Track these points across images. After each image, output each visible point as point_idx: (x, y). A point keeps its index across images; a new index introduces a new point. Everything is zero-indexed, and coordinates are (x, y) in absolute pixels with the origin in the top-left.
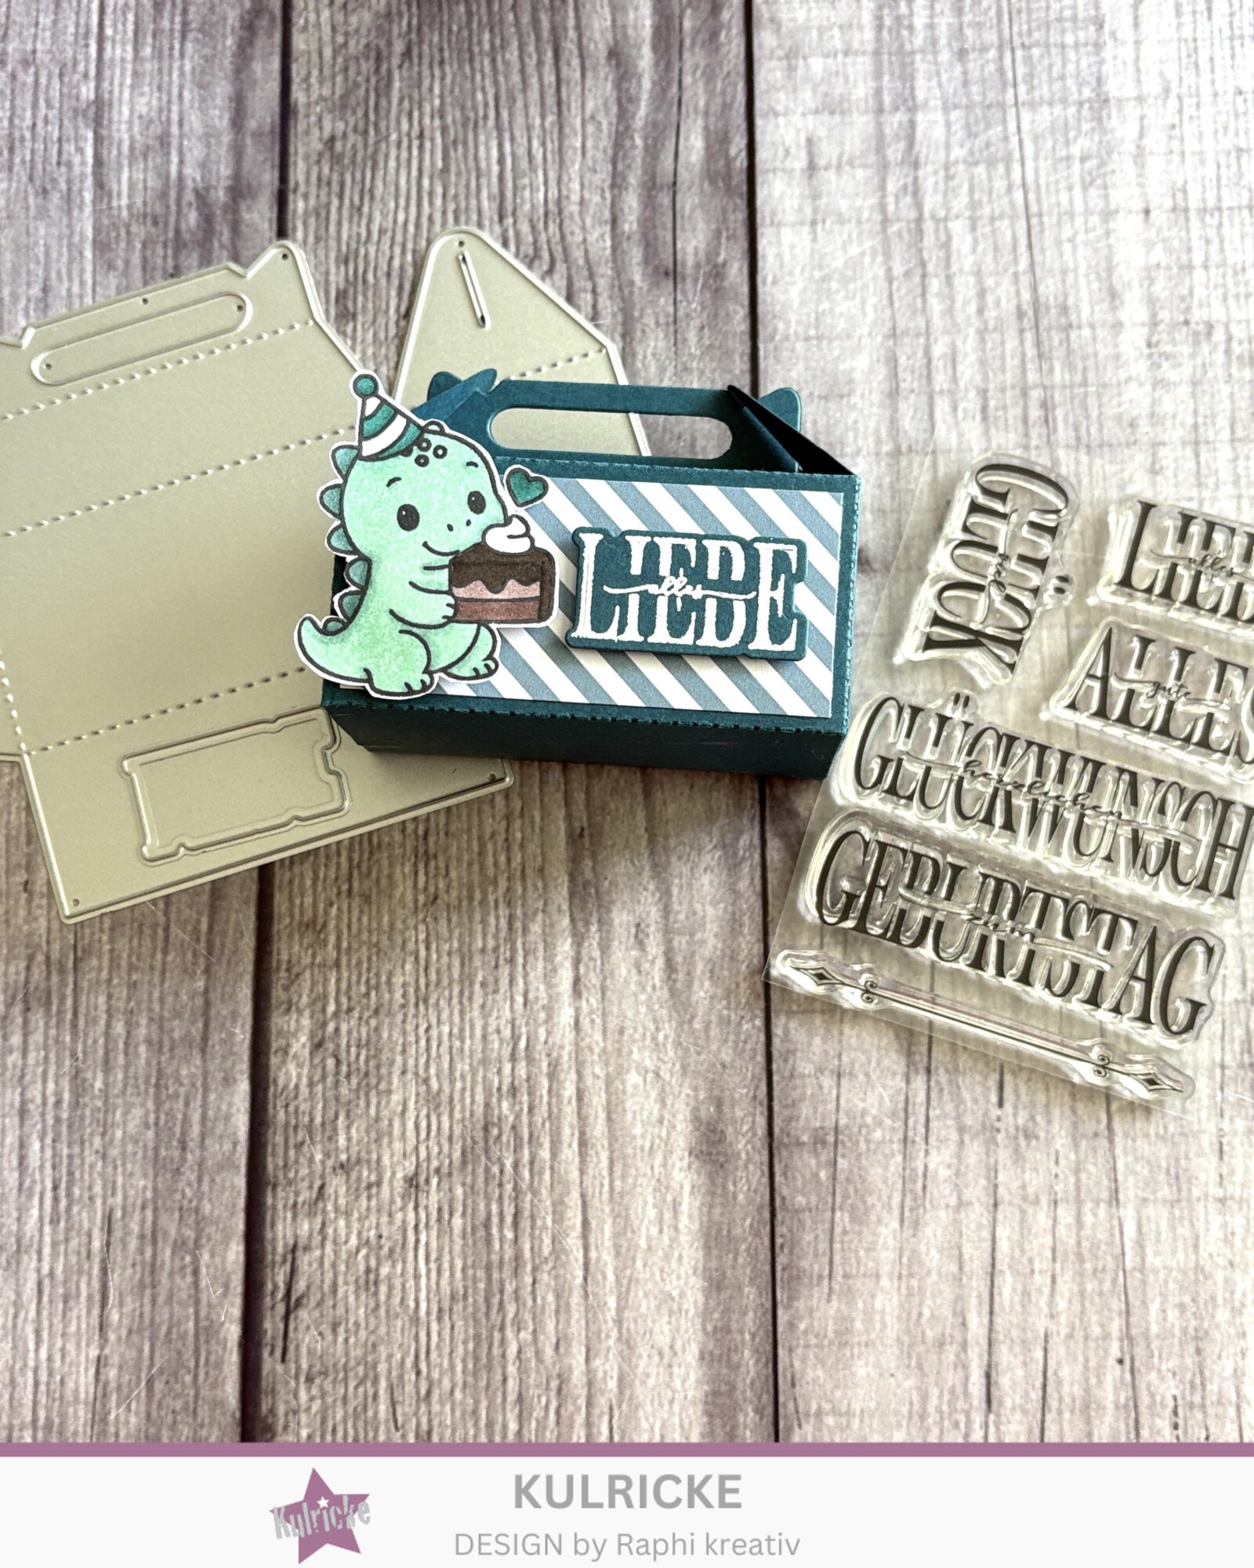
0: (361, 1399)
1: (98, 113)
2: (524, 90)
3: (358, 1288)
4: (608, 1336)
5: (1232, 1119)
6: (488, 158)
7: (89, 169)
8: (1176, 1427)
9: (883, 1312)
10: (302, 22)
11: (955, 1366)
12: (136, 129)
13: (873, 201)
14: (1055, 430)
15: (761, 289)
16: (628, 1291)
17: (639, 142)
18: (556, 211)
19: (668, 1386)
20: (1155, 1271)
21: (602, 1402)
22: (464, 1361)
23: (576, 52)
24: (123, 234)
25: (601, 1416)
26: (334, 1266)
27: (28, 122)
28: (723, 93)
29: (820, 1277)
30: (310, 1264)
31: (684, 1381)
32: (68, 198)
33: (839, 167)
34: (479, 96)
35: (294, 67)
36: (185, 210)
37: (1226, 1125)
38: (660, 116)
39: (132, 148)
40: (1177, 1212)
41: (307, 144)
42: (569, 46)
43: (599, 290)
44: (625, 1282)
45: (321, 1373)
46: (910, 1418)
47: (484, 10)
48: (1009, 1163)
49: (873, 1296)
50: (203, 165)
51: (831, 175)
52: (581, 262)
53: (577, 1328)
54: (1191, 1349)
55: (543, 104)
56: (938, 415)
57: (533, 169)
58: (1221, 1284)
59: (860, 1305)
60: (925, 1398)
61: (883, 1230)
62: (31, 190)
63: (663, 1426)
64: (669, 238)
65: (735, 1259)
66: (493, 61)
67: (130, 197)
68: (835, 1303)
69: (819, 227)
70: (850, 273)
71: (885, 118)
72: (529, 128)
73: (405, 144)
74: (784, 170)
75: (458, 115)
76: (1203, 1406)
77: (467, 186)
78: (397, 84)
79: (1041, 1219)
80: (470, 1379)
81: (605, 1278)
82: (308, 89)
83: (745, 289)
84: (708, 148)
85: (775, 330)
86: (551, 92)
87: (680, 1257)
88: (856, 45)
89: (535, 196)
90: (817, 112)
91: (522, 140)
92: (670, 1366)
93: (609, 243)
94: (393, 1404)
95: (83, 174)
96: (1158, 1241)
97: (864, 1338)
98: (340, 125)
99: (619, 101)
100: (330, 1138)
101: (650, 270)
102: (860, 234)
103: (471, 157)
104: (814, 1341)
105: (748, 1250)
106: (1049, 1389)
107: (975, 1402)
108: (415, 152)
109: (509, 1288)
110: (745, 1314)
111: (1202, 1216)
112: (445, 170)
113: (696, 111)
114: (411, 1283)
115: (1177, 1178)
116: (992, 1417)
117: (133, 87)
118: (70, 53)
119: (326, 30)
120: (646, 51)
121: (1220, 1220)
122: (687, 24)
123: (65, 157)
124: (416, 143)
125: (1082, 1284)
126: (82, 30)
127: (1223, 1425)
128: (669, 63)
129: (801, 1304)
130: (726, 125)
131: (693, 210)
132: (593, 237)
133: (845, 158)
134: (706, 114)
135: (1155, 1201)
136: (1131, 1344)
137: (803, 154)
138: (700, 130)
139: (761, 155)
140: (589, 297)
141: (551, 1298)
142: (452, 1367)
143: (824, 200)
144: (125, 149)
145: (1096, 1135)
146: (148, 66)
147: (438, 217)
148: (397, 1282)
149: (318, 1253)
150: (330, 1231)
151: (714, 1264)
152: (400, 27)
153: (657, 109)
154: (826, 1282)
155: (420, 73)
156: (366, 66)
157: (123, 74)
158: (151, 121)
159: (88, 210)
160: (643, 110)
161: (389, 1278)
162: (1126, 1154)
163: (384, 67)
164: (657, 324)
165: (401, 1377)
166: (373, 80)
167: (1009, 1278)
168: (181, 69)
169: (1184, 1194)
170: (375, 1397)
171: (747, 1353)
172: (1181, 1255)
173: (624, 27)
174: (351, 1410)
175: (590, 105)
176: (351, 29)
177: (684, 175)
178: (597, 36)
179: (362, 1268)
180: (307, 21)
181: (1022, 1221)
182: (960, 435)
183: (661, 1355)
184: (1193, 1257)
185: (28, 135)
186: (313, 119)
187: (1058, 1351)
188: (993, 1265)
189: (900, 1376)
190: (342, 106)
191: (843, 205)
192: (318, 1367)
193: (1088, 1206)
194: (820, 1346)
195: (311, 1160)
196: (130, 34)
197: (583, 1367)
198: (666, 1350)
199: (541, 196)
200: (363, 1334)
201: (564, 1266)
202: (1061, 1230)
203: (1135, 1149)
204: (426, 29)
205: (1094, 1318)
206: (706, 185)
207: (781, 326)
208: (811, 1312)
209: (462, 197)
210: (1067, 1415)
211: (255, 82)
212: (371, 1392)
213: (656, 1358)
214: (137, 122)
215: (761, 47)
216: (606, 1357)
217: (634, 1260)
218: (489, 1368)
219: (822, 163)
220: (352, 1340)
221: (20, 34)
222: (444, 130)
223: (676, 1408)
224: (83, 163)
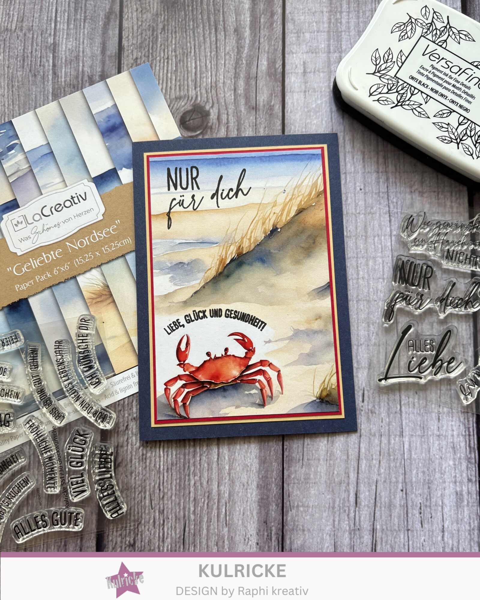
0: (140, 498)
1: (54, 48)
2: (204, 43)
3: (139, 461)
4: (225, 479)
5: (443, 408)
6: (191, 67)
7: (51, 68)
8: (420, 513)
9: (321, 472)
10: (126, 16)
11: (345, 491)
12: (67, 53)
13: (326, 84)
14: (388, 166)
15: (286, 114)
16: (233, 463)
17: (244, 62)
18: (215, 86)
19: (246, 496)
20: (415, 460)
21: (223, 501)
22: (176, 486)
23: (223, 29)
24: (62, 91)
25: (223, 505)
26: (131, 452)
27: (30, 51)
28: (274, 45)
29: (299, 460)
30: (123, 452)
31: (251, 495)
32: (43, 77)
33: (314, 72)
34: (189, 44)
35: (123, 32)
36: (84, 83)
37: (441, 410)
38: (252, 53)
39: (66, 61)
40: (423, 440)
41: (128, 60)
42: (221, 27)
43: (229, 113)
44: (232, 460)
45: (126, 489)
46: (329, 508)
47: (191, 14)
48: (365, 422)
49: (317, 467)
50: (91, 67)
51: (312, 75)
52: (223, 104)
53: (215, 476)
54: (426, 487)
55: (211, 48)
56: (347, 160)
57: (207, 71)
58: (437, 465)
59: (313, 470)
60: (334, 502)
61: (322, 444)
62: (30, 75)
63: (244, 510)
64: (254, 96)
65: (270, 453)
66: (194, 32)
67: (65, 78)
68: (304, 469)
69: (307, 93)
70: (317, 109)
71: (331, 55)
72: (206, 56)
73: (162, 61)
74: (295, 73)
75: (181, 51)
76: (430, 506)
77: (184, 76)
78: (160, 40)
79: (377, 441)
80: (177, 492)
81: (225, 458)
82: (128, 41)
83: (281, 114)
84: (268, 64)
85: (291, 129)
86: (214, 43)
87: (251, 452)
88: (321, 29)
89: (207, 80)
90: (307, 52)
91: (203, 60)
92: (247, 489)
93: (233, 97)
94: (151, 500)
95: (48, 69)
96: (416, 449)
97: (314, 481)
98: (140, 54)
99: (238, 47)
100: (130, 409)
101: (247, 107)
102: (321, 96)
103: (185, 66)
104: (296, 481)
105: (274, 450)
106: (377, 500)
107: (352, 503)
108: (166, 64)
109: (192, 462)
110: (273, 472)
111: (432, 441)
112: (176, 71)
113: (264, 51)
114: (158, 459)
115: (423, 428)
116: (357, 509)
117: (66, 39)
118: (45, 27)
119: (135, 19)
120: (247, 29)
121: (437, 442)
122: (262, 20)
123: (42, 63)
124: (166, 61)
125: (389, 464)
126: (49, 19)
127: (437, 514)
128: (255, 34)
129: (292, 469)
130: (275, 56)
131: (263, 87)
132: (227, 95)
133: (317, 69)
134: (268, 53)
135: (416, 436)
136: (406, 485)
137: (302, 68)
138: (266, 58)
139: (287, 67)
140: (226, 116)
141: (206, 465)
142: (172, 489)
143: (309, 84)
144: (64, 61)
145: (396, 412)
146: (72, 31)
147: (173, 87)
148: (153, 459)
149: (126, 448)
150: (130, 441)
151: (262, 454)
152: (161, 19)
153: (251, 51)
154: (301, 461)
155: (168, 36)
156: (149, 33)
157: (63, 34)
158: (73, 51)
159: (50, 82)
160: (246, 51)
161: (150, 457)
162: (406, 419)
163: (155, 33)
164: (250, 126)
165: (154, 491)
166: (151, 38)
167: (365, 461)
168: (84, 32)
169: (426, 433)
170: (145, 498)
171: (273, 485)
172: (424, 455)
173: (240, 21)
174: (136, 502)
175: (227, 48)
176: (144, 20)
177: (260, 74)
178: (230, 24)
179: (141, 454)
180: (128, 16)
181: (369, 442)
182: (355, 167)
183: (244, 485)
184: (428, 455)
185: (30, 55)
186: (130, 51)
187: (380, 486)
188: (359, 457)
189: (326, 494)
190: (140, 47)
191: (315, 85)
192: (125, 487)
193: (392, 438)
194: (298, 483)
195: (124, 416)
196: (66, 20)
197: (217, 489)
198: (246, 484)
199: (210, 80)
200: (141, 476)
201: (211, 454)
202: (383, 445)
203: (409, 418)
204: (170, 20)
205: (393, 476)
206: (268, 78)
207: (293, 127)
208: (296, 471)
209: (182, 80)
210: (383, 509)
211: (110, 38)
212: (143, 496)
213: (242, 487)
214: (68, 51)
215: (288, 29)
216: (225, 487)
217: (235, 453)
218: (184, 489)
219: (309, 71)
220: (137, 478)
221: (28, 20)
222: (176, 56)
223: (249, 504)
224: (49, 65)
